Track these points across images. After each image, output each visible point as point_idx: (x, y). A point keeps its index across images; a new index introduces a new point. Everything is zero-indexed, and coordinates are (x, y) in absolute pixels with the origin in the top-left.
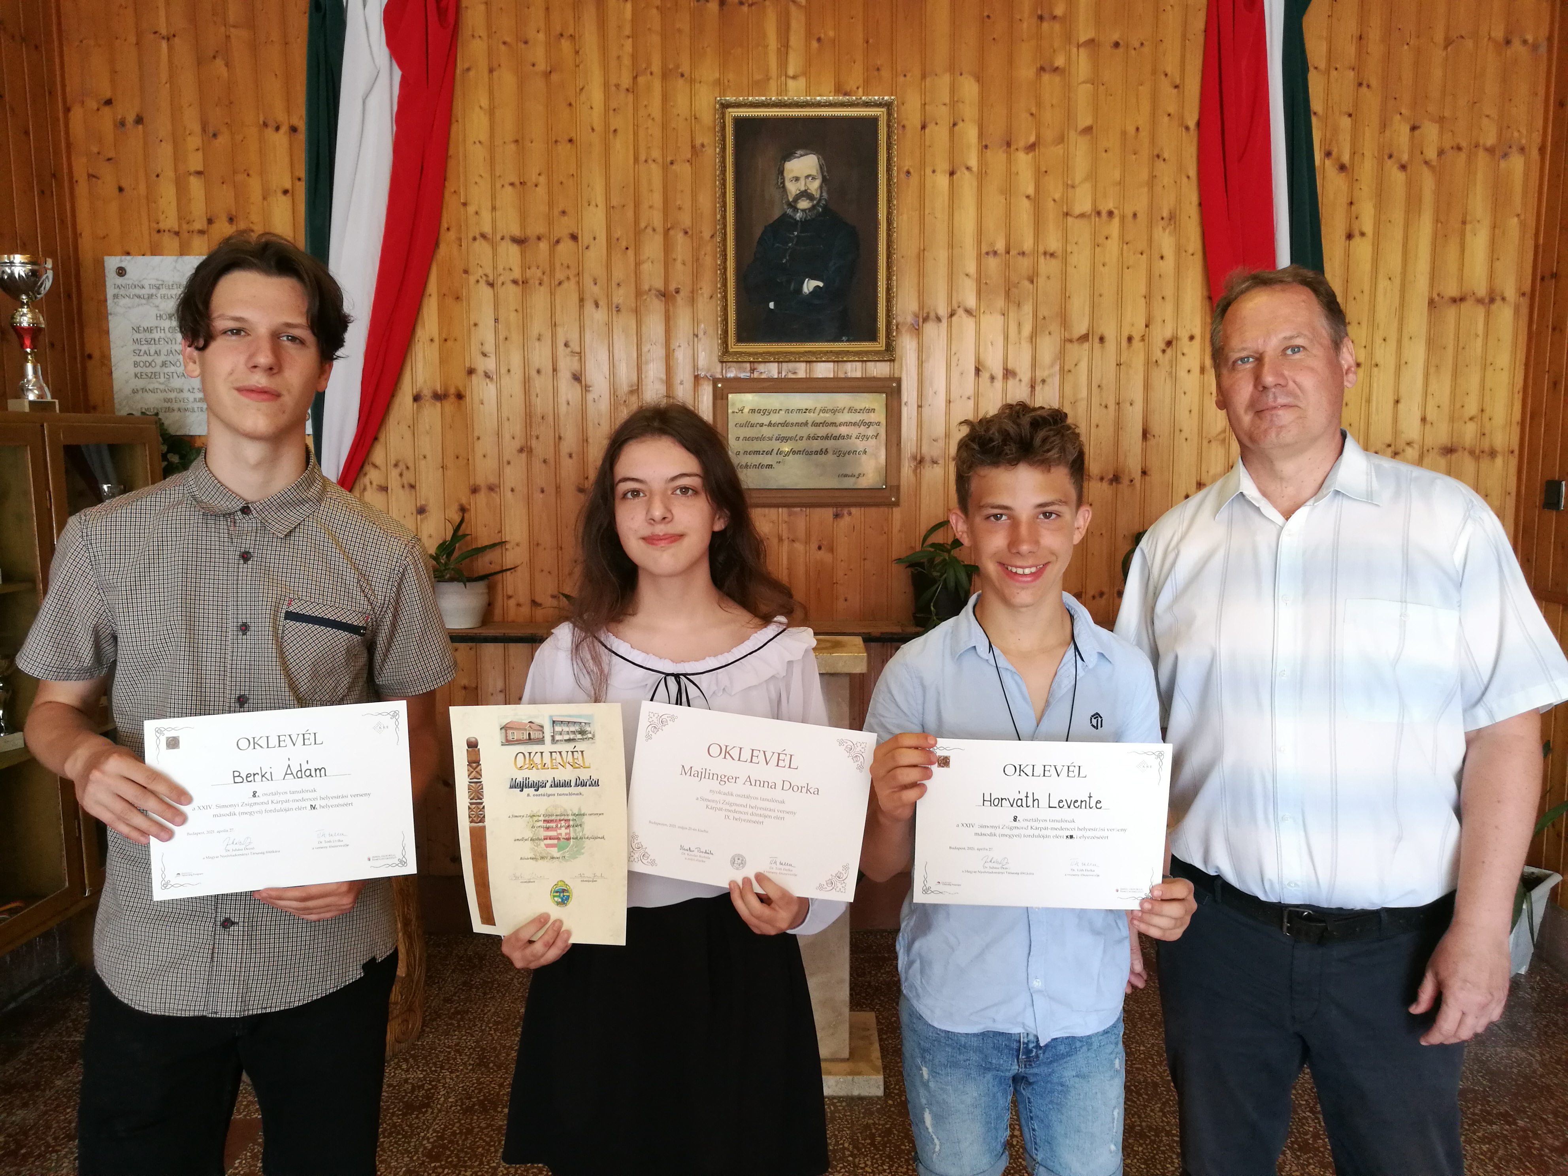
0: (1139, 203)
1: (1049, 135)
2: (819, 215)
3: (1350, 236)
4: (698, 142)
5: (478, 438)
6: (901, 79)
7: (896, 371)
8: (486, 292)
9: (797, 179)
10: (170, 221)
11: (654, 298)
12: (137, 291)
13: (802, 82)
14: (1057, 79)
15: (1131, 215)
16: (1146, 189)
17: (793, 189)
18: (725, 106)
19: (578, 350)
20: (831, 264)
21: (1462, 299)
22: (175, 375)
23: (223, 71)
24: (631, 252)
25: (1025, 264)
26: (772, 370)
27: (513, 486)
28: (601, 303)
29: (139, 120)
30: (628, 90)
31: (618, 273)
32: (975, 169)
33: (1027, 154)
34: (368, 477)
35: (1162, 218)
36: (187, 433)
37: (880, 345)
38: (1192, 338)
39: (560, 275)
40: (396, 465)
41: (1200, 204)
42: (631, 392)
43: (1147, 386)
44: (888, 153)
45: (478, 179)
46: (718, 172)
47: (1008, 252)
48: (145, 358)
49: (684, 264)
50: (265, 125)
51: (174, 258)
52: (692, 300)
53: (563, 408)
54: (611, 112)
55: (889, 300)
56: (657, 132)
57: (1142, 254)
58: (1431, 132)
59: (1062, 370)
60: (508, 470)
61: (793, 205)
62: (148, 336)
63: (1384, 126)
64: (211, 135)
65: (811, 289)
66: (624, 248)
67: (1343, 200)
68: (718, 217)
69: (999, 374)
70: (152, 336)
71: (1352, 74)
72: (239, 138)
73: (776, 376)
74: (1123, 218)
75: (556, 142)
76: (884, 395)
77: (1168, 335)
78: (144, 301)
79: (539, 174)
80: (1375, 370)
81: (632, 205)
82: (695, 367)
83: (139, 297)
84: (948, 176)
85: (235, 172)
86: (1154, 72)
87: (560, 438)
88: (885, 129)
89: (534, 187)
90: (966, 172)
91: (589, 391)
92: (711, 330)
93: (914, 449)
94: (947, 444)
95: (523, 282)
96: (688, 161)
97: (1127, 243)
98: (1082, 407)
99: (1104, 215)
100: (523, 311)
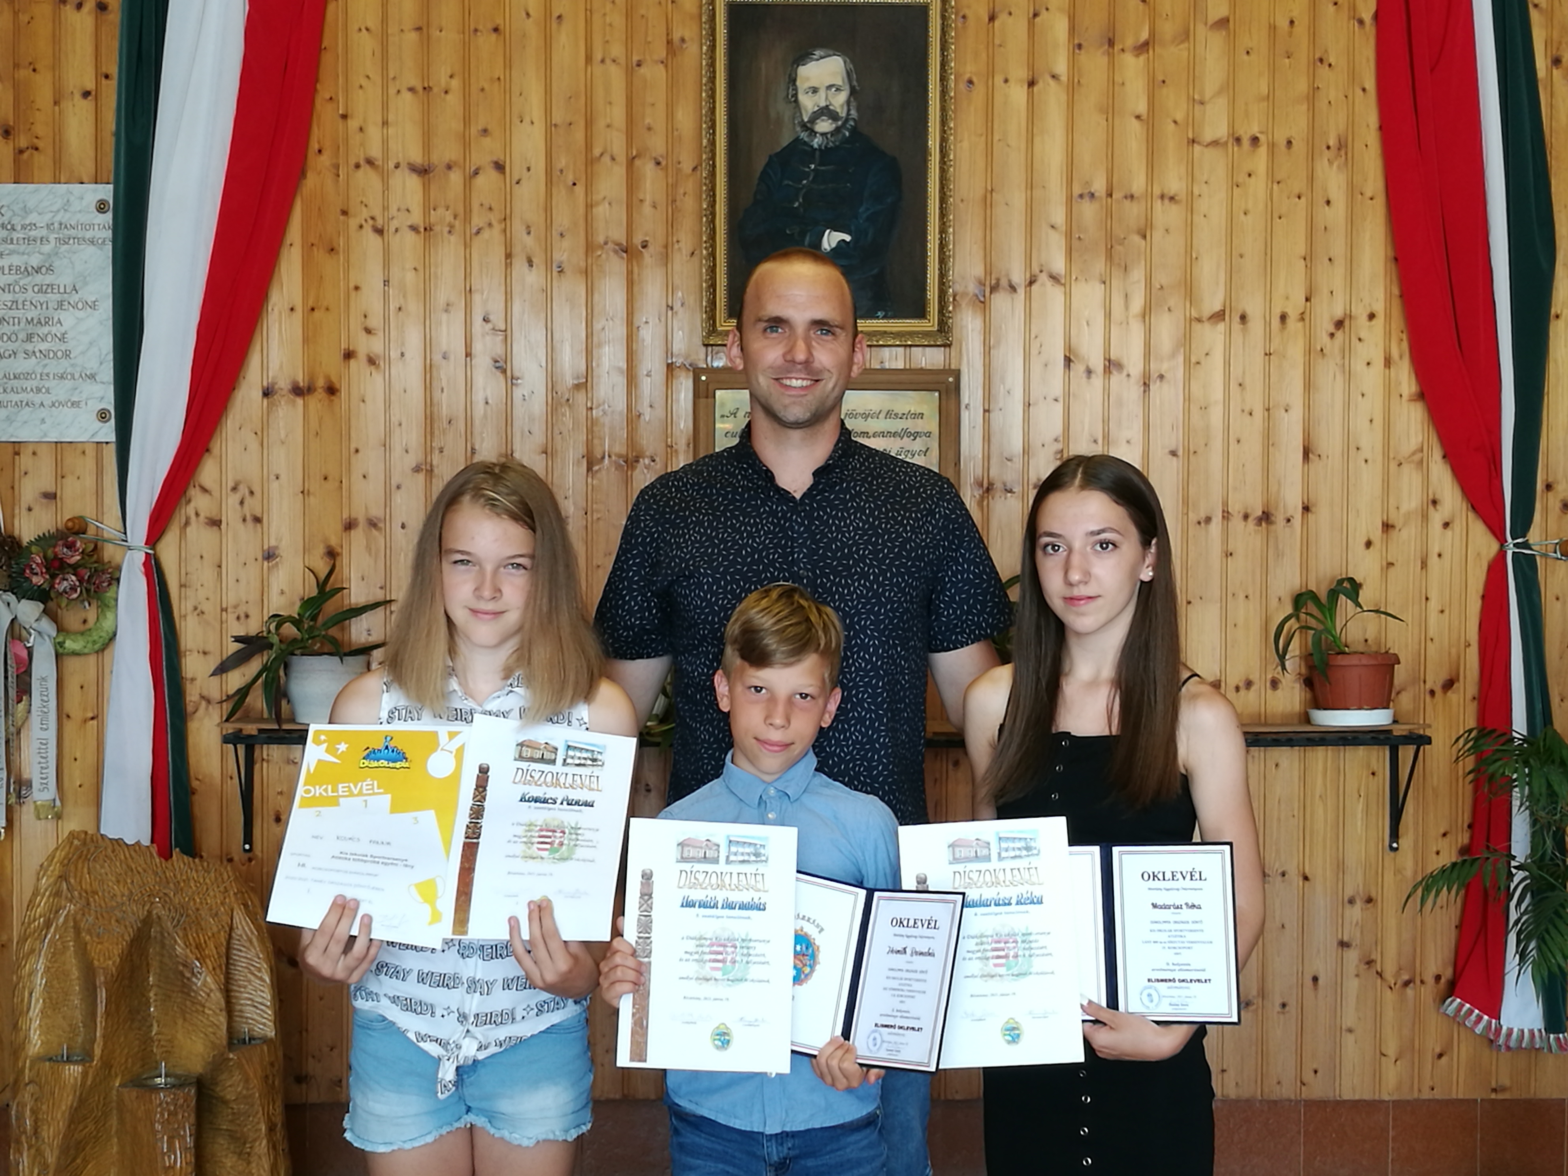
0: (1295, 126)
1: (1167, 29)
2: (846, 141)
4: (676, 36)
5: (357, 451)
7: (953, 361)
8: (372, 242)
9: (815, 90)
11: (612, 254)
15: (1285, 142)
16: (1304, 107)
17: (809, 104)
19: (502, 326)
20: (861, 210)
24: (580, 190)
25: (1133, 212)
27: (404, 521)
28: (536, 261)
31: (563, 217)
32: (1064, 78)
33: (1137, 56)
34: (192, 504)
35: (1328, 148)
37: (930, 324)
38: (1372, 316)
39: (477, 221)
40: (234, 489)
41: (1381, 128)
42: (577, 387)
43: (1309, 385)
44: (942, 55)
45: (364, 82)
46: (704, 80)
47: (1110, 195)
49: (655, 207)
52: (666, 258)
53: (479, 409)
55: (944, 263)
56: (618, 20)
57: (1299, 197)
59: (1187, 361)
60: (398, 498)
61: (808, 127)
65: (834, 245)
66: (569, 183)
68: (705, 142)
69: (1098, 364)
72: (24, 18)
74: (1272, 146)
75: (476, 30)
76: (937, 394)
77: (1339, 313)
79: (451, 77)
81: (581, 124)
82: (668, 351)
84: (1026, 87)
85: (16, 66)
87: (473, 450)
88: (939, 21)
89: (443, 94)
90: (1052, 82)
91: (517, 385)
92: (692, 300)
93: (979, 472)
94: (1026, 465)
95: (425, 229)
96: (662, 62)
97: (1278, 183)
98: (1216, 415)
99: (1246, 142)
100: (425, 270)
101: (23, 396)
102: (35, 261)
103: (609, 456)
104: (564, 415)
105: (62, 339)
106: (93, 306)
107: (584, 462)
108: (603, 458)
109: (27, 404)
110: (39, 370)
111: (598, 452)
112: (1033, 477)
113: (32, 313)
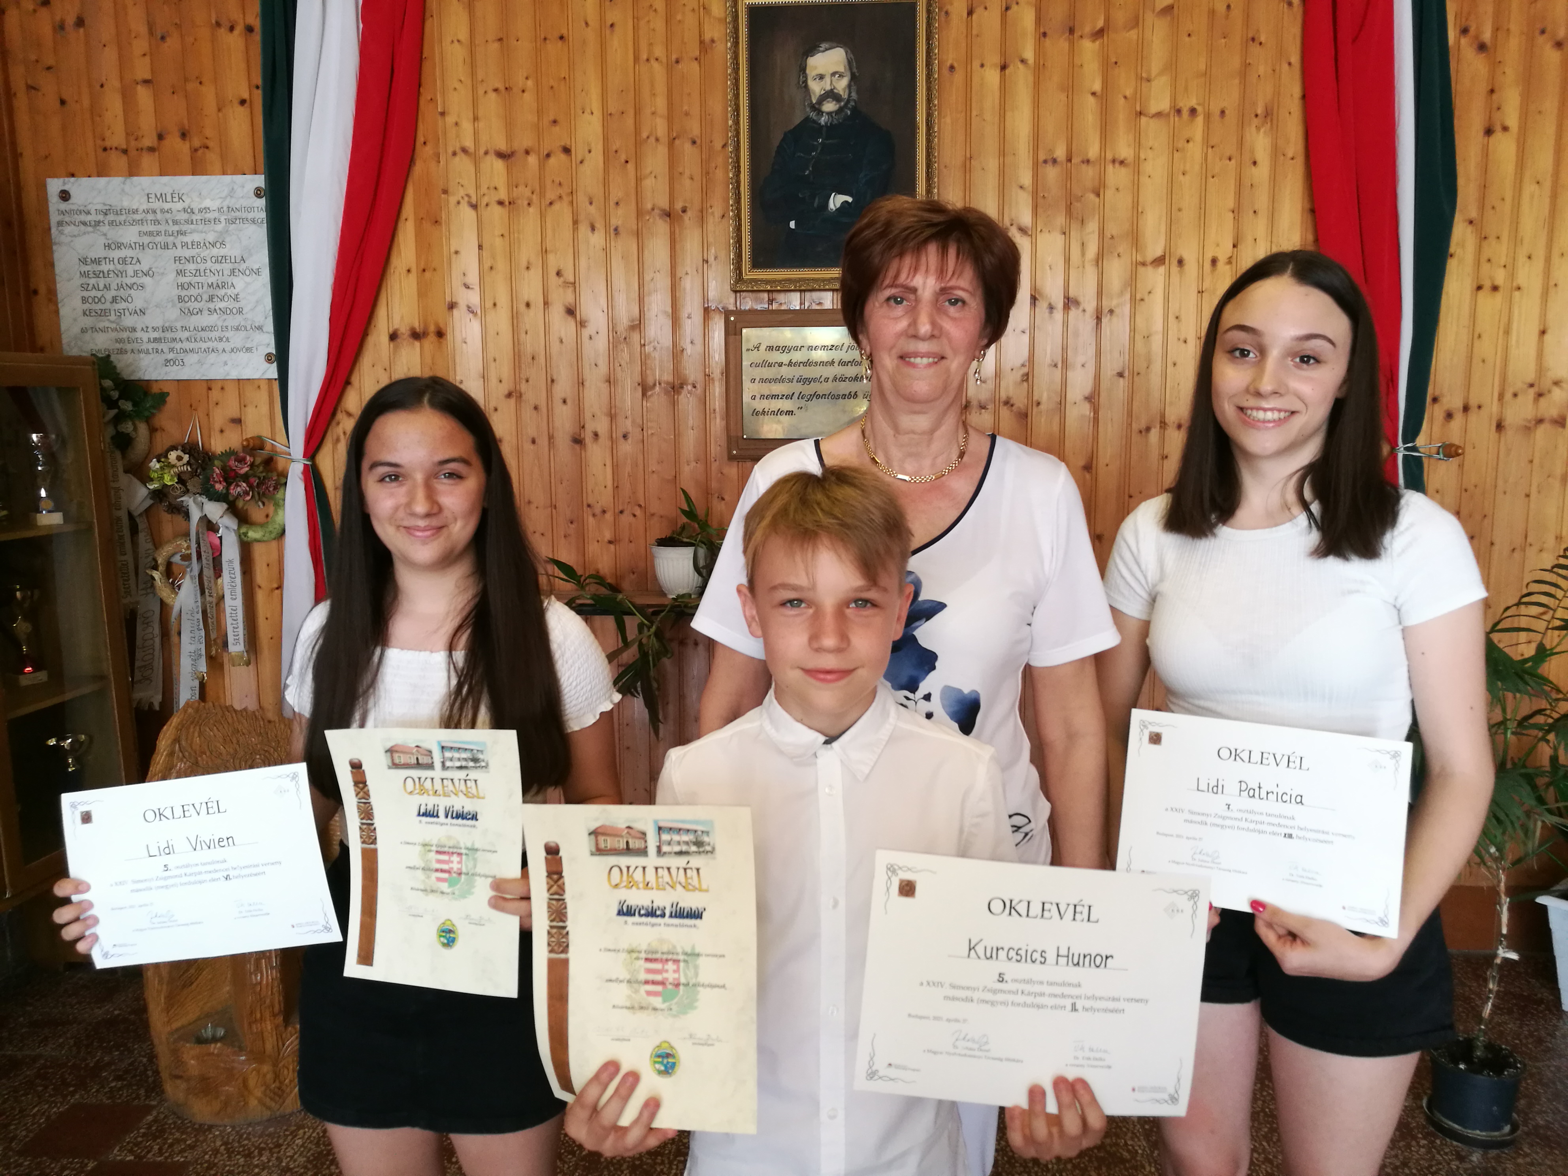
0: (1228, 98)
1: (1120, 17)
2: (847, 118)
3: (1489, 131)
4: (707, 37)
8: (468, 214)
9: (821, 77)
10: (117, 138)
11: (657, 218)
12: (83, 217)
15: (1219, 113)
16: (1237, 81)
17: (816, 88)
19: (572, 280)
20: (862, 175)
22: (126, 311)
24: (631, 166)
25: (1089, 173)
26: (794, 301)
28: (597, 225)
29: (80, 22)
31: (617, 191)
32: (1031, 61)
33: (1094, 41)
34: (341, 425)
36: (142, 378)
39: (550, 195)
41: (1304, 97)
42: (632, 328)
44: (928, 44)
45: (457, 85)
46: (729, 71)
47: (1069, 160)
48: (93, 293)
49: (692, 179)
50: (218, 24)
51: (121, 179)
52: (702, 219)
53: (555, 347)
54: (608, 4)
56: (659, 24)
57: (1230, 159)
59: (1133, 298)
61: (817, 108)
62: (98, 268)
64: (159, 37)
65: (838, 205)
66: (623, 161)
67: (1481, 88)
68: (730, 122)
69: (1060, 304)
70: (101, 268)
72: (190, 40)
73: (798, 308)
74: (1208, 117)
75: (545, 39)
78: (90, 229)
79: (527, 78)
80: (1517, 294)
81: (631, 112)
82: (705, 298)
83: (84, 224)
84: (998, 71)
85: (186, 80)
87: (553, 381)
88: (925, 15)
89: (521, 93)
90: (1020, 65)
91: (585, 327)
92: (722, 255)
94: (997, 386)
95: (510, 203)
96: (696, 59)
97: (1212, 147)
98: (1157, 342)
99: (1185, 113)
100: (510, 236)
101: (210, 344)
102: (211, 237)
103: (660, 384)
104: (623, 351)
105: (236, 298)
106: (258, 272)
107: (640, 389)
108: (655, 385)
109: (213, 350)
110: (220, 324)
111: (650, 381)
112: (1003, 396)
113: (212, 279)
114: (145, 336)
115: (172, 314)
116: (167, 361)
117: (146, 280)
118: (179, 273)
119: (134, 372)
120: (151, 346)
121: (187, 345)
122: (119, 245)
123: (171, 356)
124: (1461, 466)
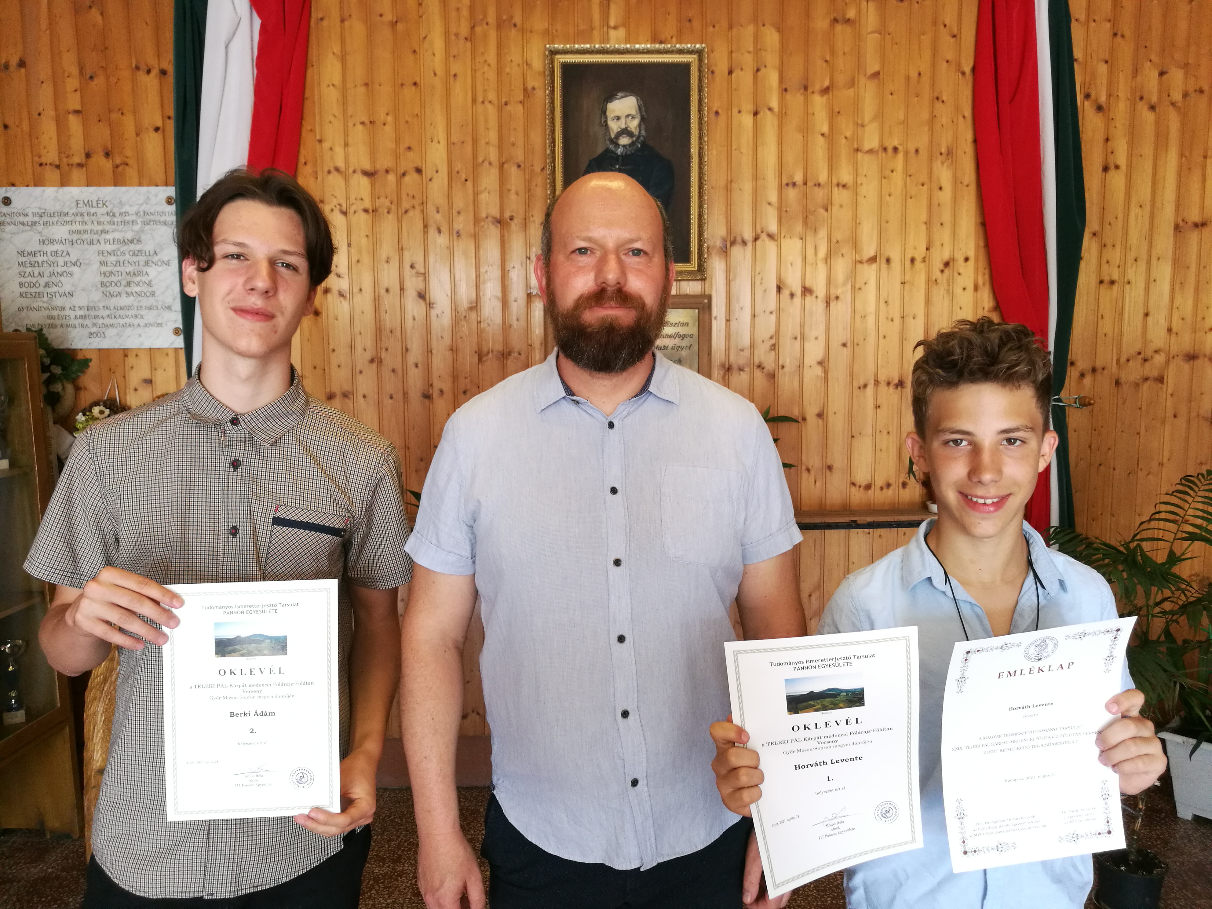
0: (922, 141)
1: (841, 79)
3: (1106, 169)
4: (530, 86)
5: (334, 350)
6: (711, 29)
7: (707, 289)
8: (340, 219)
9: (618, 118)
10: (51, 155)
11: (490, 224)
12: (22, 219)
13: (621, 32)
14: (848, 29)
15: (914, 151)
16: (926, 128)
17: (615, 127)
18: (554, 53)
19: (423, 271)
21: (1204, 224)
22: (57, 294)
23: (99, 19)
24: (469, 184)
25: (820, 194)
27: (365, 393)
28: (442, 229)
29: (22, 64)
30: (466, 39)
31: (459, 203)
32: (776, 110)
33: (822, 96)
35: (941, 154)
36: (70, 347)
37: (693, 266)
38: (967, 259)
39: (406, 205)
41: (975, 141)
42: (471, 309)
43: (928, 302)
44: (700, 95)
45: (332, 119)
46: (547, 112)
47: (805, 184)
48: (29, 279)
49: (517, 194)
50: (137, 68)
51: (55, 189)
52: (525, 225)
53: (409, 323)
54: (452, 59)
55: (700, 226)
56: (492, 75)
57: (923, 185)
58: (1177, 76)
59: (854, 288)
60: (360, 379)
61: (614, 142)
62: (33, 259)
63: (1136, 72)
64: (88, 77)
66: (463, 179)
67: (1100, 137)
68: (548, 151)
69: (798, 291)
70: (36, 259)
71: (1108, 25)
72: (113, 80)
74: (906, 153)
75: (402, 85)
76: (697, 311)
77: (946, 256)
78: (28, 228)
79: (387, 114)
80: (1127, 287)
81: (470, 142)
82: (527, 286)
83: (23, 224)
84: (752, 116)
85: (110, 111)
86: (935, 23)
87: (407, 350)
88: (697, 74)
89: (382, 126)
90: (768, 112)
91: (433, 308)
93: (723, 358)
94: (752, 353)
95: (373, 211)
96: (521, 102)
97: (910, 176)
98: (871, 321)
99: (890, 150)
100: (374, 237)
101: (127, 321)
102: (129, 236)
103: (492, 352)
104: (463, 326)
105: (149, 284)
106: (168, 264)
107: (476, 356)
108: (488, 353)
109: (130, 325)
110: (136, 304)
111: (485, 350)
112: (757, 362)
113: (129, 269)
114: (72, 314)
115: (96, 296)
116: (91, 334)
117: (75, 269)
118: (102, 263)
119: (63, 342)
120: (77, 322)
121: (107, 321)
122: (52, 242)
123: (94, 330)
124: (1091, 412)
